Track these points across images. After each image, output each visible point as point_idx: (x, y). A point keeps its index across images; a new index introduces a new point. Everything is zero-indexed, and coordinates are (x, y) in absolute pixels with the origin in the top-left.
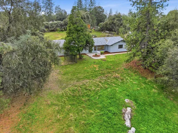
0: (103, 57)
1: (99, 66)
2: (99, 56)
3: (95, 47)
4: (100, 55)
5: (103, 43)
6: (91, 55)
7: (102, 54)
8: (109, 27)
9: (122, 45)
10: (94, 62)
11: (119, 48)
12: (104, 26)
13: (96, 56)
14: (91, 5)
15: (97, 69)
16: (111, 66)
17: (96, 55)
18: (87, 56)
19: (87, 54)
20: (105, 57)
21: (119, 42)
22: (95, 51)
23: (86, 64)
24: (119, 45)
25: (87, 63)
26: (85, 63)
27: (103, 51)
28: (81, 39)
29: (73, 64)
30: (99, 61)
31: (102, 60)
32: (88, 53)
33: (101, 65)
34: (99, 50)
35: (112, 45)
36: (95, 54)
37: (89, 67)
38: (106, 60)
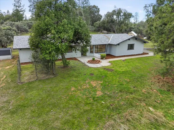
0: (105, 63)
1: (101, 84)
2: (99, 62)
3: (92, 47)
4: (101, 60)
5: (103, 42)
6: (85, 60)
7: (102, 58)
8: (107, 25)
9: (133, 45)
10: (92, 74)
11: (128, 49)
12: (101, 25)
13: (93, 61)
14: (85, 3)
15: (99, 93)
16: (128, 83)
17: (94, 59)
18: (79, 62)
19: (79, 59)
20: (109, 64)
21: (129, 39)
22: (92, 54)
23: (75, 79)
24: (129, 45)
25: (76, 77)
26: (73, 75)
27: (104, 54)
28: (63, 25)
29: (48, 79)
30: (100, 71)
31: (105, 68)
32: (80, 57)
33: (105, 81)
34: (97, 53)
35: (118, 44)
36: (91, 59)
37: (81, 86)
38: (112, 70)
